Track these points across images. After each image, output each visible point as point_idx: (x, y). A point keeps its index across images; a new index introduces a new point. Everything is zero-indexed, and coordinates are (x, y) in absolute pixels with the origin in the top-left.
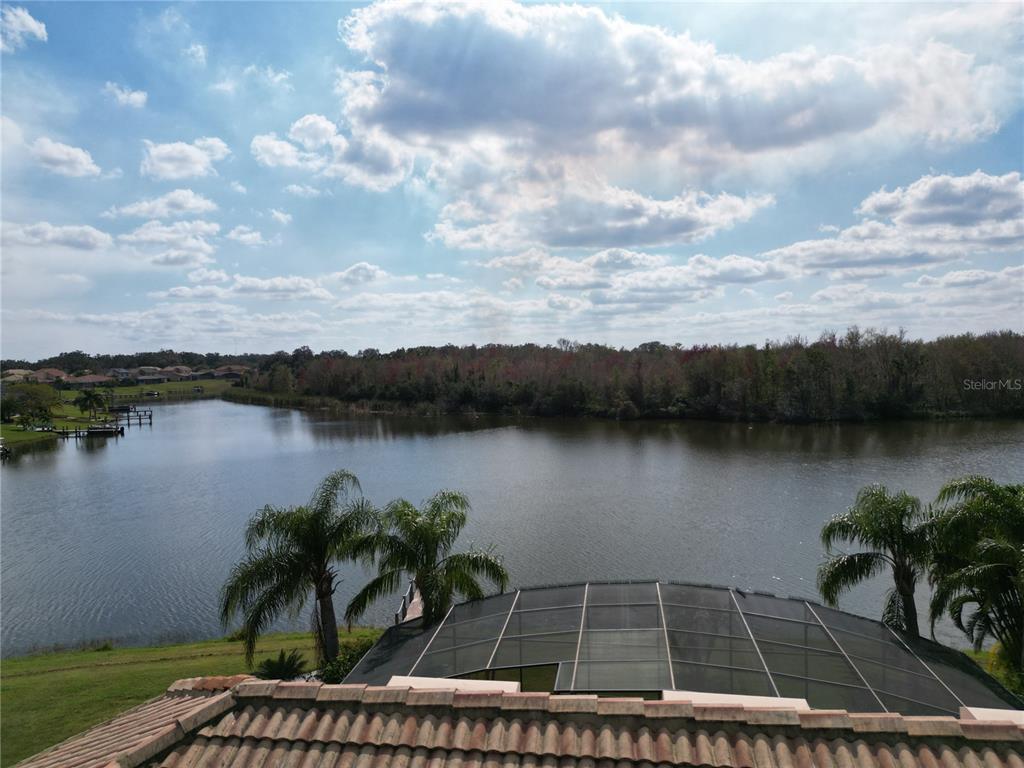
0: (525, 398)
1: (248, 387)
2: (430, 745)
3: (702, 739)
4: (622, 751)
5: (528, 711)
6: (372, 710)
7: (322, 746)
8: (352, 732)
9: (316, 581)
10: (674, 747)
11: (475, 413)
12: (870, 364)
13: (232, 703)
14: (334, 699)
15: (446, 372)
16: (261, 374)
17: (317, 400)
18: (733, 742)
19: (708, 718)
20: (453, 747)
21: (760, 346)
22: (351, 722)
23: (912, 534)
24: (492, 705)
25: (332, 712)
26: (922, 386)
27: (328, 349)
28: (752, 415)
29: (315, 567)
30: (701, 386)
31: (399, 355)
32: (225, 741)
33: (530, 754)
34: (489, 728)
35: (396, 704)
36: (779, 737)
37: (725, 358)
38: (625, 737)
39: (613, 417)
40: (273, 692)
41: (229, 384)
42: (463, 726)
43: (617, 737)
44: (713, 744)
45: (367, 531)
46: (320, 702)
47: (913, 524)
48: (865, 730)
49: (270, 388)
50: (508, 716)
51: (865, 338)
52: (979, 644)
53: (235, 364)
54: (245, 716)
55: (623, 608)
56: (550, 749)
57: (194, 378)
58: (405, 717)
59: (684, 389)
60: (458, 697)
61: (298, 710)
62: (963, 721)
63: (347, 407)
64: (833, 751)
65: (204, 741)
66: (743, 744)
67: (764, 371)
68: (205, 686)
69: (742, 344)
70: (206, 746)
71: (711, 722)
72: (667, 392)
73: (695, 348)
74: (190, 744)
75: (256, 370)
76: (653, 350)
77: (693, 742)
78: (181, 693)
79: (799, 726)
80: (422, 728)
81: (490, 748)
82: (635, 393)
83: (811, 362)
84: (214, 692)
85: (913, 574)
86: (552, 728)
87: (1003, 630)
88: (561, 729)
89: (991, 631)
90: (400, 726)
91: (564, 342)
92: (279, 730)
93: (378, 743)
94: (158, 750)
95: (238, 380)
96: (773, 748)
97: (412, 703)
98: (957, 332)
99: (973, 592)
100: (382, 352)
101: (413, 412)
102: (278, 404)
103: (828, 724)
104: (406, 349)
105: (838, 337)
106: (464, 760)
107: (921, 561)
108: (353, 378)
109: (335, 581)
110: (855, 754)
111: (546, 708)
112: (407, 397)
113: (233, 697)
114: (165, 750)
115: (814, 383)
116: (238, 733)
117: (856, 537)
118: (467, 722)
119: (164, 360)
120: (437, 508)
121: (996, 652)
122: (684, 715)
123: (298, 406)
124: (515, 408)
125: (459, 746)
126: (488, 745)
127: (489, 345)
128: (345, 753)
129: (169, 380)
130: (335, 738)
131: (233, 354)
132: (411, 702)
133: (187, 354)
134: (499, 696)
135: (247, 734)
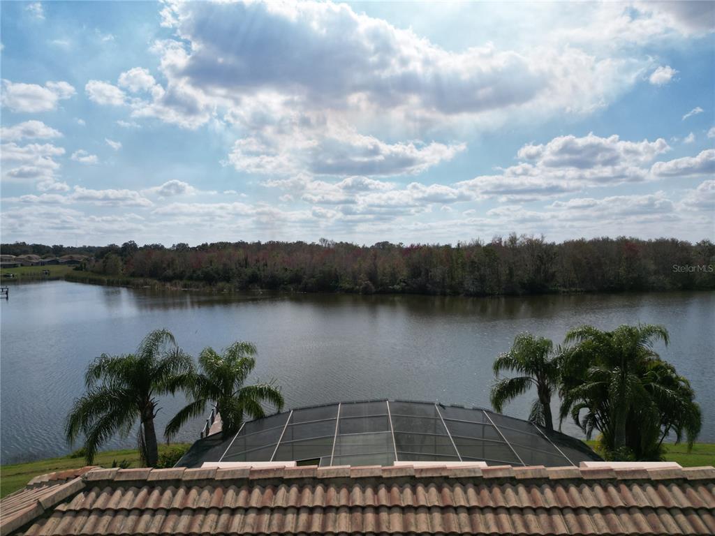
0: (296, 279)
1: (87, 270)
2: (233, 506)
3: (420, 489)
4: (367, 500)
5: (302, 478)
6: (189, 485)
7: (153, 512)
8: (174, 501)
9: (141, 409)
10: (402, 496)
11: (260, 290)
12: (524, 258)
13: (83, 485)
14: (160, 479)
15: (239, 260)
16: (97, 261)
17: (141, 281)
18: (440, 490)
19: (424, 475)
20: (250, 506)
21: (454, 246)
22: (174, 495)
23: (549, 365)
24: (277, 476)
25: (160, 488)
26: (555, 272)
27: (149, 243)
28: (448, 291)
29: (140, 399)
30: (416, 272)
31: (204, 247)
32: (77, 513)
33: (305, 507)
34: (275, 491)
35: (207, 479)
36: (469, 485)
37: (431, 253)
38: (369, 491)
39: (357, 292)
40: (114, 477)
41: (71, 268)
42: (256, 492)
43: (364, 492)
44: (427, 492)
45: (181, 372)
46: (150, 481)
47: (549, 358)
48: (523, 477)
49: (104, 272)
50: (288, 483)
51: (520, 240)
52: (589, 435)
53: (76, 253)
54: (93, 494)
55: (364, 419)
56: (318, 502)
57: (43, 264)
58: (214, 488)
59: (404, 273)
60: (252, 472)
61: (134, 488)
62: (582, 469)
63: (165, 285)
64: (503, 492)
65: (60, 514)
66: (446, 490)
67: (457, 262)
68: (59, 477)
69: (442, 244)
70: (62, 518)
71: (426, 478)
72: (393, 276)
73: (412, 246)
74: (48, 517)
75: (93, 258)
76: (384, 247)
77: (414, 492)
78: (39, 485)
79: (482, 477)
80: (227, 494)
81: (276, 505)
82: (372, 277)
83: (487, 256)
84: (67, 480)
85: (550, 390)
86: (319, 489)
87: (604, 424)
88: (326, 489)
89: (596, 426)
90: (211, 495)
91: (324, 240)
92: (119, 502)
93: (195, 507)
94: (22, 524)
95: (78, 265)
96: (465, 492)
97: (220, 478)
98: (576, 238)
99: (585, 401)
100: (190, 246)
101: (214, 289)
102: (110, 284)
103: (500, 475)
104: (209, 244)
105: (503, 240)
106: (257, 515)
107: (554, 382)
108: (168, 265)
109: (156, 408)
110: (517, 493)
111: (315, 476)
112: (209, 279)
113: (83, 481)
114: (29, 523)
115: (488, 270)
116: (88, 507)
117: (515, 368)
118: (260, 489)
119: (18, 251)
120: (233, 354)
121: (600, 439)
122: (408, 475)
123: (126, 284)
124: (289, 286)
125: (254, 505)
126: (274, 503)
127: (270, 242)
128: (169, 516)
129: (22, 265)
130: (162, 505)
131: (74, 246)
132: (218, 478)
133: (37, 245)
134: (282, 469)
135: (95, 506)
